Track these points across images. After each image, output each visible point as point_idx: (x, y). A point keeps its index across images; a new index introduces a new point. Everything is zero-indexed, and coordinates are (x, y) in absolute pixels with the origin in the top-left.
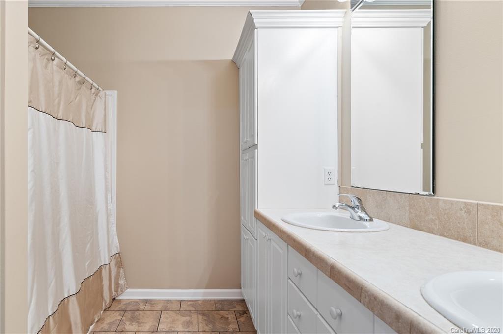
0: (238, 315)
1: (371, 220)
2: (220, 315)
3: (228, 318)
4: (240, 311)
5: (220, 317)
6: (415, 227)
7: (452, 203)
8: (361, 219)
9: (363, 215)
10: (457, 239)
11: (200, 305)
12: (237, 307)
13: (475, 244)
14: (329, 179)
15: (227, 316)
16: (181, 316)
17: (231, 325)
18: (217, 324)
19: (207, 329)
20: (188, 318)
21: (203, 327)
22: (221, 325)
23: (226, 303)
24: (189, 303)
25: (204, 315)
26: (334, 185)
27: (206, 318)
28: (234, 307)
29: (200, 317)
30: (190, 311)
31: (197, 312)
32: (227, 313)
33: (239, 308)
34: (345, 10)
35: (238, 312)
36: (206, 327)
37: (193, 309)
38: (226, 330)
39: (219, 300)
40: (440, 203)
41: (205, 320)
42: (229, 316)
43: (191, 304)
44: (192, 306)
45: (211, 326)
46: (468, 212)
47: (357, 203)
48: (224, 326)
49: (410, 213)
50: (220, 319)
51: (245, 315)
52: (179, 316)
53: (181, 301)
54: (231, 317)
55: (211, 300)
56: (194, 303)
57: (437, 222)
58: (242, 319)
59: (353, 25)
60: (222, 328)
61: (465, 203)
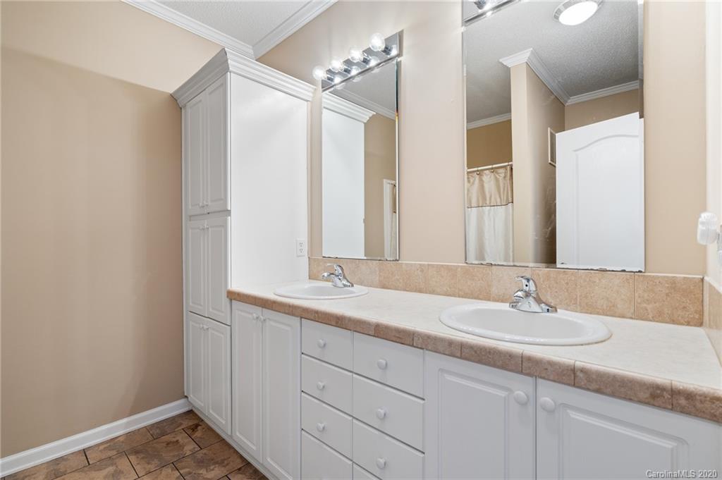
0: (190, 432)
1: (353, 286)
2: (163, 442)
3: (177, 441)
4: (190, 426)
5: (165, 445)
6: (384, 287)
7: (411, 265)
8: (345, 286)
9: (345, 282)
10: (415, 291)
11: (123, 442)
12: (183, 423)
13: (426, 293)
14: (301, 250)
15: (175, 440)
16: (95, 471)
17: (185, 448)
18: (164, 455)
19: (152, 467)
20: (111, 469)
21: (145, 468)
22: (171, 454)
23: (165, 424)
24: (102, 447)
25: (136, 452)
26: (304, 256)
27: (142, 456)
28: (181, 424)
29: (133, 458)
30: (110, 457)
31: (124, 454)
32: (173, 435)
33: (187, 423)
34: (315, 87)
35: (189, 428)
36: (150, 466)
37: (114, 452)
38: (182, 456)
39: (153, 425)
40: (404, 266)
41: (143, 458)
42: (179, 438)
43: (105, 448)
44: (110, 450)
45: (156, 461)
46: (422, 271)
47: (340, 272)
48: (176, 453)
49: (380, 276)
50: (166, 447)
51: (199, 428)
52: (93, 472)
53: (84, 451)
54: (182, 438)
55: (139, 430)
56: (112, 444)
57: (401, 281)
58: (198, 434)
59: (323, 105)
60: (174, 456)
61: (420, 265)
